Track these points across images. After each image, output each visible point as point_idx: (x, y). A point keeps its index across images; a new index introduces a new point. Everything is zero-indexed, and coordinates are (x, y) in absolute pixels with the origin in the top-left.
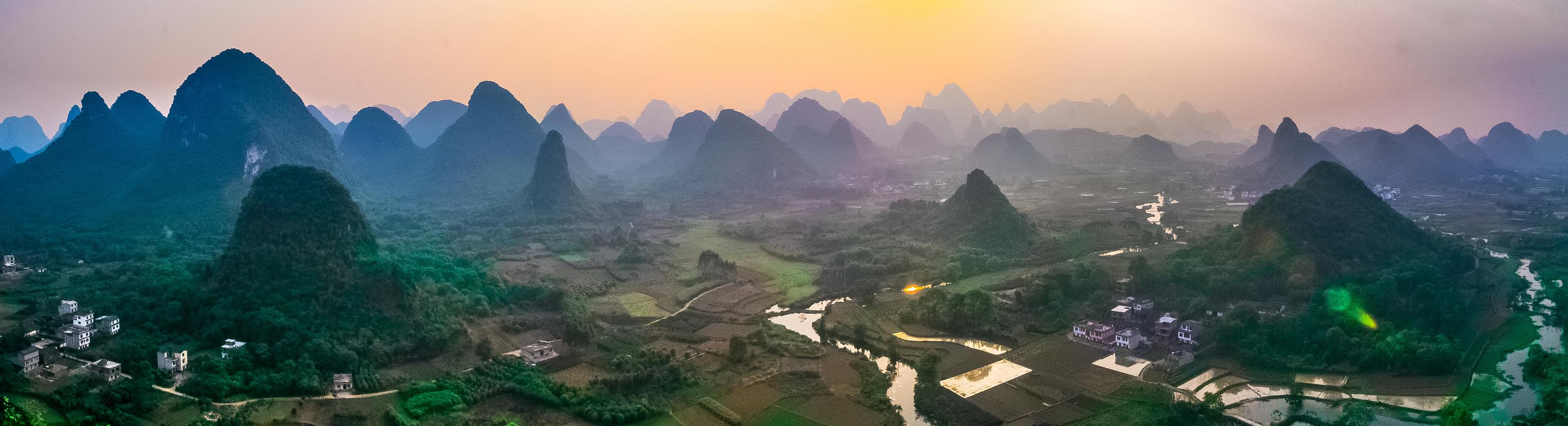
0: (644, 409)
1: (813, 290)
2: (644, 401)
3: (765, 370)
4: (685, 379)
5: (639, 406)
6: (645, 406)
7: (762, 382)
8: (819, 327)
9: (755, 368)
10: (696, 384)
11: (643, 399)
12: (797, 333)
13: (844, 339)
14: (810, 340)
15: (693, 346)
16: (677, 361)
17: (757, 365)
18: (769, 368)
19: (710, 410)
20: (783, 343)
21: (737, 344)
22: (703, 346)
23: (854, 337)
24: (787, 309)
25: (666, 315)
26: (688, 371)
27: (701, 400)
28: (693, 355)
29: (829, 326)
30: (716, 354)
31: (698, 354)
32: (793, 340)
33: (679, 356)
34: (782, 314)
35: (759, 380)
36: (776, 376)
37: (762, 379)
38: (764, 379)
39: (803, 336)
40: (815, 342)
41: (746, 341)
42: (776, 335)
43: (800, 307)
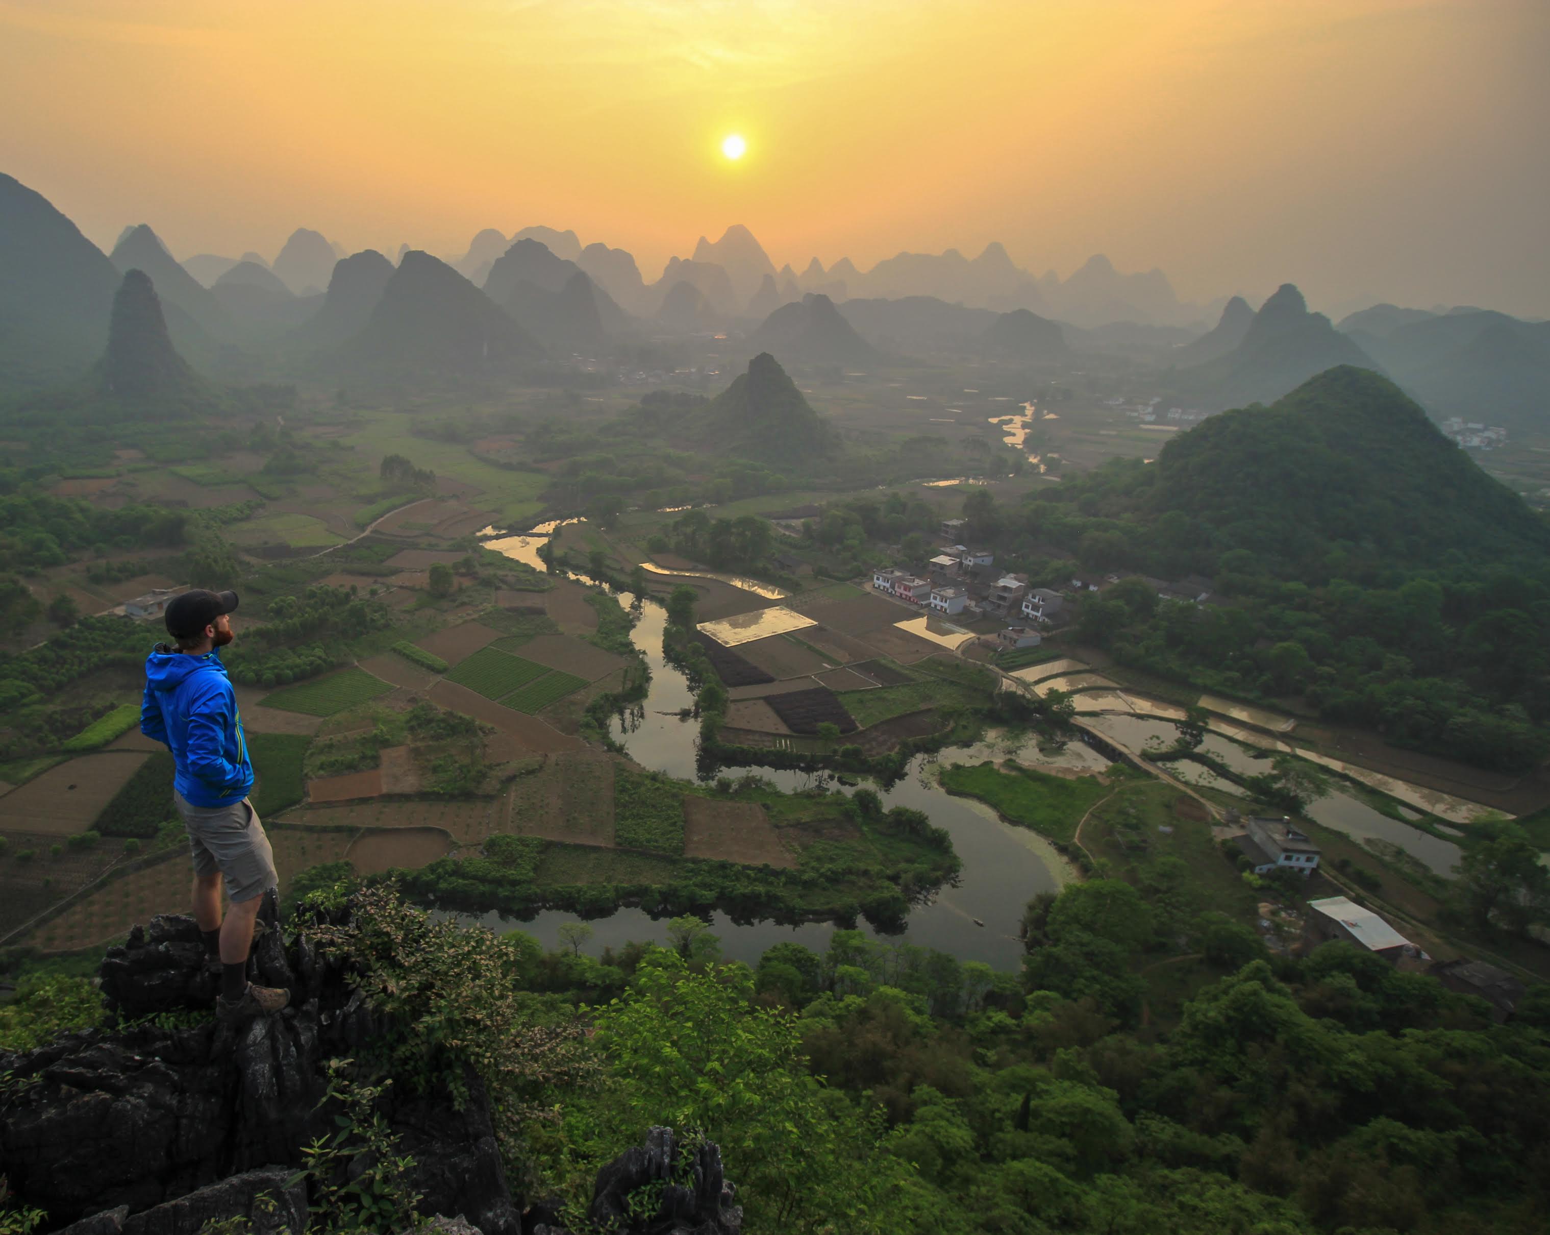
0: (319, 662)
1: (539, 507)
2: (319, 652)
3: (477, 606)
4: (373, 620)
5: (311, 658)
6: (320, 658)
7: (473, 620)
8: (544, 553)
9: (463, 604)
10: (387, 626)
11: (317, 650)
12: (517, 561)
13: (577, 569)
14: (534, 570)
15: (380, 580)
16: (361, 600)
17: (466, 600)
18: (481, 603)
19: (407, 657)
20: (500, 573)
21: (438, 576)
22: (393, 580)
23: (590, 566)
24: (503, 532)
25: (341, 543)
26: (376, 612)
27: (394, 645)
28: (382, 591)
29: (558, 552)
30: (412, 589)
31: (388, 589)
32: (511, 570)
33: (363, 594)
34: (497, 537)
35: (469, 618)
36: (491, 612)
37: (473, 617)
38: (475, 616)
39: (526, 565)
40: (541, 572)
41: (452, 571)
42: (490, 564)
43: (521, 529)
